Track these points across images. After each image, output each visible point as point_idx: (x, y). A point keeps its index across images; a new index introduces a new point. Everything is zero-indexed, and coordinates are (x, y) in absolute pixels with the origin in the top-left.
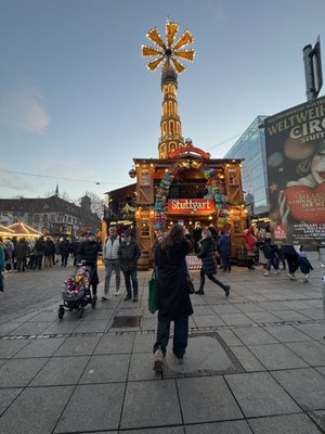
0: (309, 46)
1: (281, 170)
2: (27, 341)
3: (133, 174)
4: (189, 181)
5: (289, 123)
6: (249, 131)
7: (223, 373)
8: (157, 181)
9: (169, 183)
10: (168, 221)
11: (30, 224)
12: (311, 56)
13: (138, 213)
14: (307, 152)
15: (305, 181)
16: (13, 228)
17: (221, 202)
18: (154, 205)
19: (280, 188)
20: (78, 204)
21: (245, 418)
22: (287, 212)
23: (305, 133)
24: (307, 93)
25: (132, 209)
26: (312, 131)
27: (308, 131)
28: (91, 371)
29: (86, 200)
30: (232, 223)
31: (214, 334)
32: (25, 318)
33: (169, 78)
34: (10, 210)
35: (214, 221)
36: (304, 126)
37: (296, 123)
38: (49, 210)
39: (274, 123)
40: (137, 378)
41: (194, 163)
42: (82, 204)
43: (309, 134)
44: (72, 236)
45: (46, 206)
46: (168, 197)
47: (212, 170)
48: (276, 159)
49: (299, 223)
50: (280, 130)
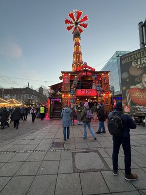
0: (142, 22)
1: (128, 80)
2: (15, 154)
3: (61, 78)
4: (86, 81)
5: (131, 59)
6: (112, 58)
7: (100, 171)
8: (72, 81)
9: (77, 82)
10: (76, 99)
11: (17, 99)
12: (142, 27)
13: (63, 95)
14: (140, 72)
15: (138, 86)
16: (9, 101)
17: (100, 91)
18: (70, 92)
19: (127, 89)
20: (37, 91)
21: (110, 193)
22: (130, 100)
23: (139, 63)
24: (140, 45)
25: (61, 93)
26: (142, 63)
27: (141, 62)
28: (42, 169)
29: (41, 89)
30: (105, 100)
31: (96, 151)
32: (14, 143)
33: (77, 35)
34: (8, 93)
35: (97, 99)
36: (139, 60)
37: (135, 59)
38: (25, 94)
39: (125, 58)
40: (62, 172)
41: (88, 73)
42: (39, 91)
43: (141, 64)
44: (35, 105)
45: (24, 92)
46: (77, 88)
47: (96, 76)
48: (125, 75)
49: (136, 105)
50: (127, 62)
